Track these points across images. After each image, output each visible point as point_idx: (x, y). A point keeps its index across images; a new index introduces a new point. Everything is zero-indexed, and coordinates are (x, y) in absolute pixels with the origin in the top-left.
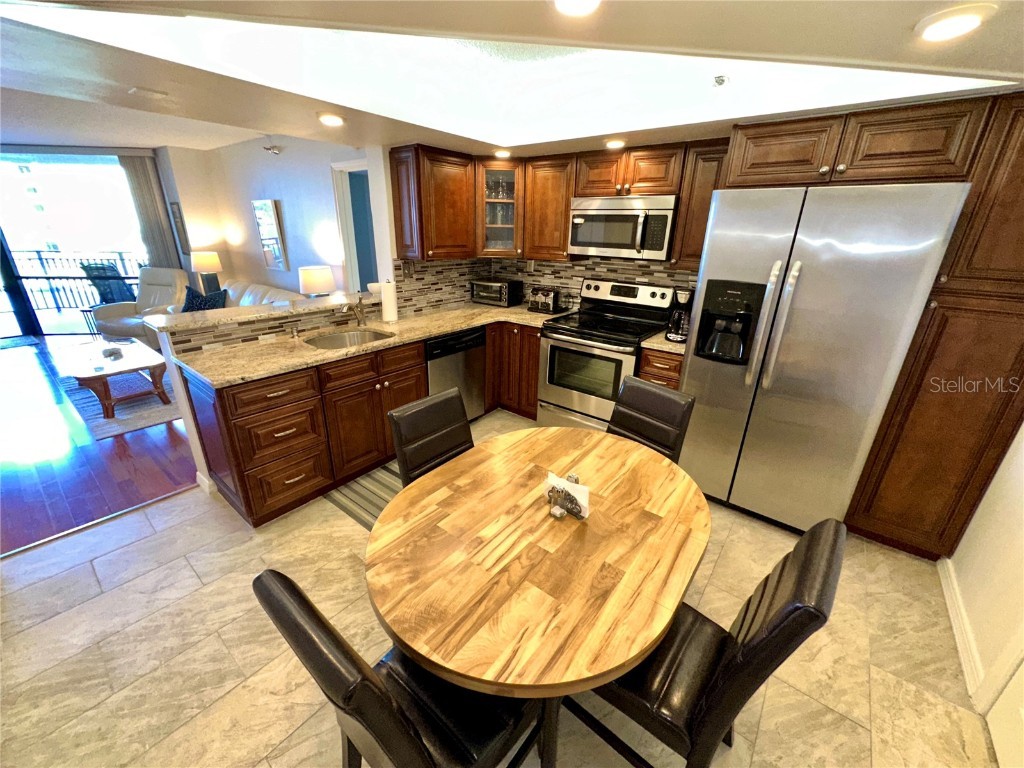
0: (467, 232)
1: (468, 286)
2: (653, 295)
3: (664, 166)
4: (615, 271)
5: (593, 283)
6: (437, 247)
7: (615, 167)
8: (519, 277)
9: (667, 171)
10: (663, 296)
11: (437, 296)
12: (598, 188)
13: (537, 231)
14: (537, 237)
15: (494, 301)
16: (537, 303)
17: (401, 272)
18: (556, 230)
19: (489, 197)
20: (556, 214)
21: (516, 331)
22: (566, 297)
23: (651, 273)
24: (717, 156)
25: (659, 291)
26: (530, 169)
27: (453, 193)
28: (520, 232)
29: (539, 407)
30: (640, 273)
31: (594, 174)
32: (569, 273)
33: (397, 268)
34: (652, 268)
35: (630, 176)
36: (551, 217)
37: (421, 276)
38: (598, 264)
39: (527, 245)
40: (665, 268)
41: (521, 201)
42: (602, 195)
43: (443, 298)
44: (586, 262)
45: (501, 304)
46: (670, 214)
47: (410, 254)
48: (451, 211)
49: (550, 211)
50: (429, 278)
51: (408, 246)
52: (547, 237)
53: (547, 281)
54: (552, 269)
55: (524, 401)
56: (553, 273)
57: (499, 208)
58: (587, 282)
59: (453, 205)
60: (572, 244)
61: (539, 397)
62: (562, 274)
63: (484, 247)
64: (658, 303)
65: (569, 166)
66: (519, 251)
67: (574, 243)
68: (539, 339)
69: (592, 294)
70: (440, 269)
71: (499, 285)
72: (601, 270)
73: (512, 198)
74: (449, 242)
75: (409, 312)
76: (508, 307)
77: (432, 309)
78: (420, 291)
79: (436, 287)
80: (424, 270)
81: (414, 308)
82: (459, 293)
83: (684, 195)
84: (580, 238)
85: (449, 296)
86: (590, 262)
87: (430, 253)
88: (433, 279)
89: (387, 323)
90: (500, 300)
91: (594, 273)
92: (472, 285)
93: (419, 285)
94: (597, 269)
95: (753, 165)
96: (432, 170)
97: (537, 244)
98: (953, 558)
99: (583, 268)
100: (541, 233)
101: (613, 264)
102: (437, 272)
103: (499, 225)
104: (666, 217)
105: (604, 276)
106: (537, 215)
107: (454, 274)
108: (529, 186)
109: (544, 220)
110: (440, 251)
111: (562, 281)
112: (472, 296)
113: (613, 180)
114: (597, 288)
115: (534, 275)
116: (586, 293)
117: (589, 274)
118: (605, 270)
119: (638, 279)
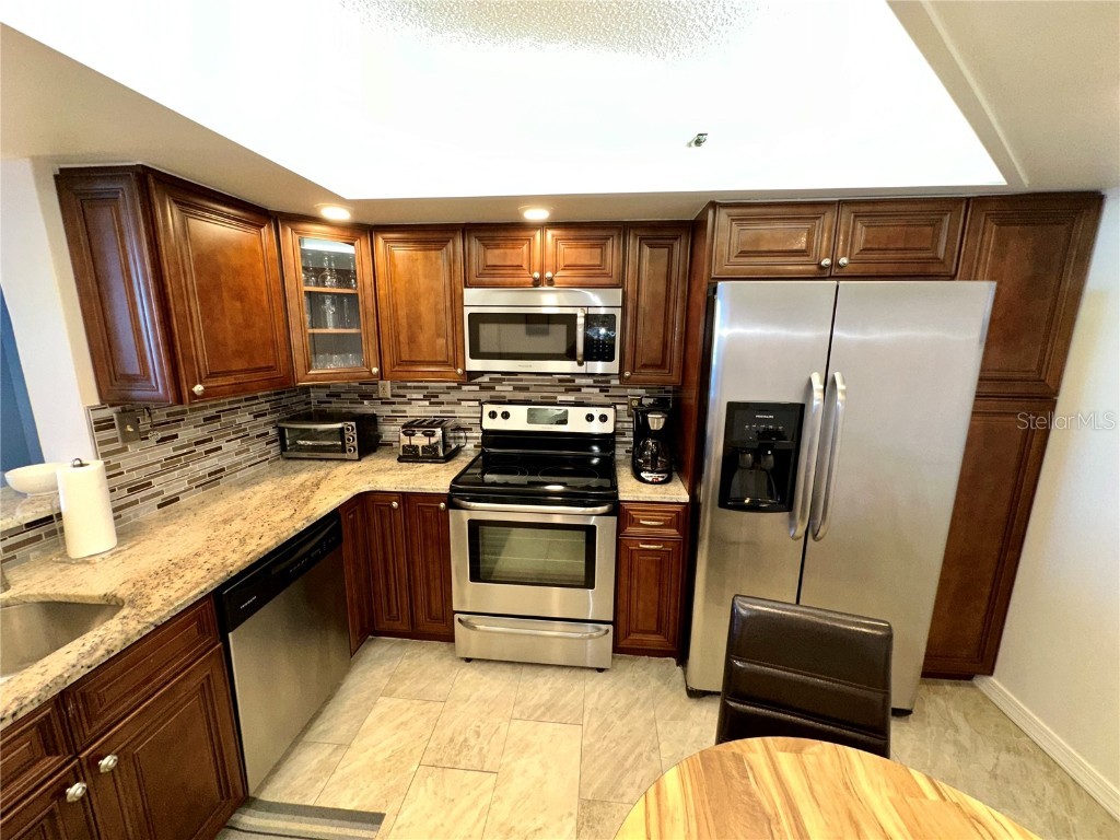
0: (274, 343)
1: (272, 432)
2: (590, 418)
3: (599, 250)
4: (526, 389)
5: (499, 409)
6: (212, 375)
7: (525, 248)
8: (367, 407)
9: (603, 257)
10: (603, 418)
11: (212, 463)
12: (503, 276)
13: (403, 338)
14: (405, 349)
15: (332, 451)
16: (415, 448)
17: (114, 433)
18: (439, 336)
19: (307, 283)
20: (437, 313)
21: (395, 504)
22: (454, 430)
23: (578, 389)
24: (668, 241)
25: (596, 412)
26: (380, 241)
27: (237, 272)
28: (373, 341)
29: (457, 624)
30: (563, 389)
31: (494, 256)
32: (454, 396)
33: (101, 425)
34: (578, 381)
35: (549, 261)
36: (427, 317)
37: (167, 433)
38: (499, 381)
39: (387, 360)
40: (595, 382)
41: (369, 291)
42: (512, 286)
43: (224, 463)
44: (480, 380)
45: (346, 456)
46: (618, 313)
47: (138, 393)
48: (238, 304)
49: (424, 308)
50: (187, 434)
51: (131, 379)
52: (424, 348)
53: (419, 409)
54: (425, 392)
55: (421, 616)
56: (426, 398)
57: (328, 302)
58: (488, 408)
59: (240, 296)
60: (472, 357)
61: (455, 607)
62: (442, 398)
63: (309, 367)
64: (596, 428)
65: (450, 245)
66: (375, 370)
67: (475, 355)
68: (446, 512)
69: (499, 424)
70: (212, 412)
71: (339, 425)
72: (504, 389)
73: (349, 287)
74: (238, 364)
75: (147, 511)
76: (359, 460)
77: (200, 493)
78: (170, 464)
79: (208, 446)
80: (177, 420)
81: (159, 500)
82: (257, 448)
83: (630, 287)
84: (484, 348)
85: (237, 459)
86: (486, 379)
87: (198, 388)
88: (200, 433)
89: (85, 561)
90: (343, 449)
91: (493, 393)
92: (281, 432)
93: (168, 450)
94: (497, 388)
95: (743, 254)
96: (185, 225)
97: (405, 357)
98: (995, 674)
99: (477, 388)
100: (412, 340)
101: (521, 380)
102: (205, 420)
103: (331, 330)
104: (614, 316)
105: (509, 396)
106: (402, 313)
107: (244, 418)
108: (381, 269)
109: (415, 320)
110: (220, 381)
111: (443, 408)
112: (283, 448)
113: (525, 266)
114: (506, 415)
115: (394, 403)
116: (489, 424)
117: (485, 395)
118: (511, 388)
119: (561, 398)
